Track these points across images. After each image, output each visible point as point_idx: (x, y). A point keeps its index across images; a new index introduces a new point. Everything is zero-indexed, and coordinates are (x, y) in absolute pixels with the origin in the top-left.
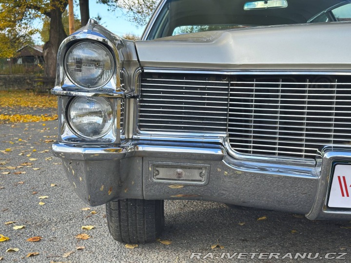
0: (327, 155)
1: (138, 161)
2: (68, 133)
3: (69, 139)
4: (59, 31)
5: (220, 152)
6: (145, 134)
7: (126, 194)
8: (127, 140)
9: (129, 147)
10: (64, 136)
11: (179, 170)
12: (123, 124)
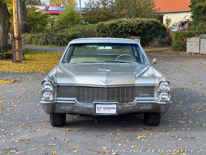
0: (94, 102)
1: (57, 104)
2: (43, 99)
3: (43, 100)
4: (5, 12)
5: (74, 102)
6: (59, 98)
7: (54, 112)
8: (55, 100)
9: (55, 101)
10: (42, 99)
11: (66, 106)
12: (54, 96)
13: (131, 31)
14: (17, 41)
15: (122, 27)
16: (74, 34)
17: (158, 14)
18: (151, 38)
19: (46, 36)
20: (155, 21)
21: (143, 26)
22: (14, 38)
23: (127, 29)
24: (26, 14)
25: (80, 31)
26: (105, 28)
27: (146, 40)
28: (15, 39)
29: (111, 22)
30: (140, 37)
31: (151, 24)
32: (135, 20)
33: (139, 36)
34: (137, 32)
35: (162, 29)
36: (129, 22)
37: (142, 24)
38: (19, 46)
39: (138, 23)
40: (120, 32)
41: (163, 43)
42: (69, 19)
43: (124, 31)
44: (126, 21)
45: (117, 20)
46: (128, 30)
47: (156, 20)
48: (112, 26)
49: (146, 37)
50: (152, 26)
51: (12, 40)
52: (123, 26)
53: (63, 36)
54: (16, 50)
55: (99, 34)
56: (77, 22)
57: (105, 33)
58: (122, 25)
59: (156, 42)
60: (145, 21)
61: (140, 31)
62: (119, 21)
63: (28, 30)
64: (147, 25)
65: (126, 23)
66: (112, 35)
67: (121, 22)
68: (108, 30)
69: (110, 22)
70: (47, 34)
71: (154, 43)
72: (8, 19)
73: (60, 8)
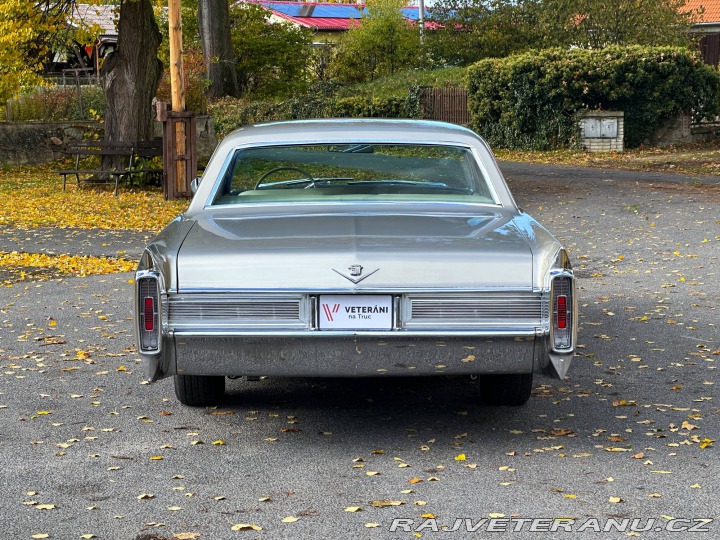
4: (143, 26)
13: (592, 90)
14: (180, 127)
15: (558, 78)
16: (390, 101)
17: (696, 31)
18: (663, 116)
19: (295, 107)
20: (678, 56)
21: (634, 72)
22: (170, 116)
23: (577, 85)
24: (229, 32)
25: (413, 91)
26: (497, 81)
27: (647, 122)
28: (174, 118)
29: (521, 59)
30: (622, 114)
31: (663, 66)
32: (606, 53)
33: (619, 110)
34: (613, 95)
35: (707, 84)
36: (585, 60)
37: (630, 66)
38: (188, 142)
39: (617, 62)
40: (553, 93)
41: (710, 132)
42: (379, 47)
43: (566, 93)
44: (573, 55)
45: (541, 54)
46: (581, 89)
47: (683, 51)
48: (521, 72)
49: (647, 113)
50: (669, 74)
51: (165, 123)
52: (562, 72)
53: (351, 106)
54: (176, 158)
55: (476, 103)
56: (406, 56)
57: (499, 98)
58: (558, 70)
59: (684, 130)
60: (642, 56)
61: (625, 90)
62: (549, 57)
63: (237, 88)
64: (652, 68)
65: (573, 63)
66: (524, 106)
67: (554, 58)
68: (508, 89)
69: (515, 59)
70: (296, 101)
71: (676, 135)
72: (153, 49)
73: (353, 9)
